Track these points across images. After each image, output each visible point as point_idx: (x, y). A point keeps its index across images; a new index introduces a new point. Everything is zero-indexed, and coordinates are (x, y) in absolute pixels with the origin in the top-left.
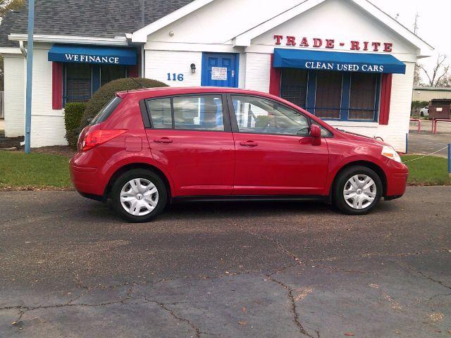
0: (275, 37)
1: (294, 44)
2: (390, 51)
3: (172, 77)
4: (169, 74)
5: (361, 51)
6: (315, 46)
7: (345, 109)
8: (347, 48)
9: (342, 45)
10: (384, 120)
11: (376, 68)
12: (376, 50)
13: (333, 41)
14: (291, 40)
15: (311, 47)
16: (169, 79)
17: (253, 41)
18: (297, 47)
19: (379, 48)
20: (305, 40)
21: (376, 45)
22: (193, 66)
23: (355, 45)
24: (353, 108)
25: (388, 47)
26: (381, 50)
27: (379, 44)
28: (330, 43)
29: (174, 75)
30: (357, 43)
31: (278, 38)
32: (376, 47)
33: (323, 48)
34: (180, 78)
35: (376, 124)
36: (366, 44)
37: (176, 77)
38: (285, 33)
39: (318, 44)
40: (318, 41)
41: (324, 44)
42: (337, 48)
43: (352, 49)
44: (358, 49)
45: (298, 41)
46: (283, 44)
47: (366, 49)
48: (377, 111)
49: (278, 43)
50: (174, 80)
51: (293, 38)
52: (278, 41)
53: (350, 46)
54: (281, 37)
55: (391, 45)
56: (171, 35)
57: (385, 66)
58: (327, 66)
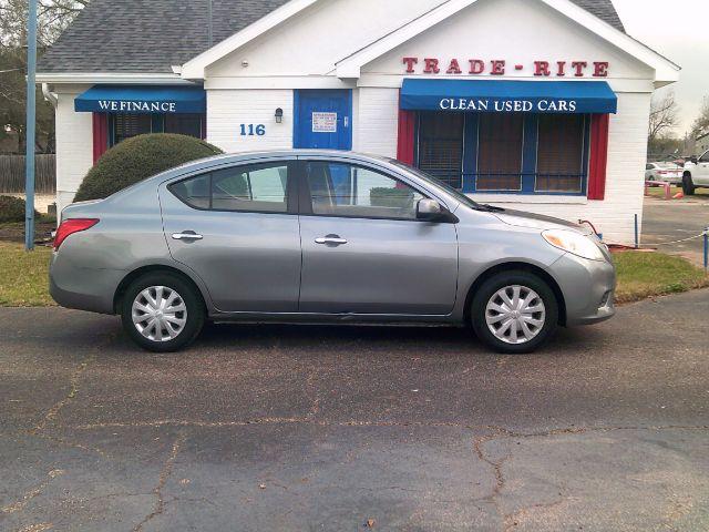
0: (406, 60)
1: (437, 72)
2: (605, 75)
3: (247, 130)
4: (243, 126)
5: (553, 78)
6: (472, 72)
7: (528, 175)
8: (528, 75)
9: (519, 68)
10: (597, 193)
11: (562, 106)
12: (579, 74)
13: (503, 62)
14: (431, 65)
15: (465, 75)
16: (243, 133)
17: (365, 69)
18: (442, 75)
19: (583, 71)
20: (454, 63)
21: (579, 66)
22: (279, 112)
23: (541, 67)
24: (544, 172)
25: (600, 68)
26: (588, 75)
27: (584, 64)
28: (498, 67)
29: (251, 126)
30: (546, 64)
31: (410, 62)
32: (579, 70)
33: (486, 76)
34: (260, 130)
35: (583, 199)
36: (561, 64)
37: (254, 129)
38: (422, 54)
39: (477, 69)
40: (476, 65)
41: (488, 68)
42: (510, 74)
43: (537, 74)
44: (547, 74)
45: (443, 66)
46: (419, 72)
47: (561, 74)
48: (585, 176)
49: (410, 71)
50: (251, 134)
51: (436, 61)
52: (410, 66)
53: (533, 69)
54: (415, 60)
55: (606, 64)
56: (245, 65)
57: (579, 102)
58: (477, 105)
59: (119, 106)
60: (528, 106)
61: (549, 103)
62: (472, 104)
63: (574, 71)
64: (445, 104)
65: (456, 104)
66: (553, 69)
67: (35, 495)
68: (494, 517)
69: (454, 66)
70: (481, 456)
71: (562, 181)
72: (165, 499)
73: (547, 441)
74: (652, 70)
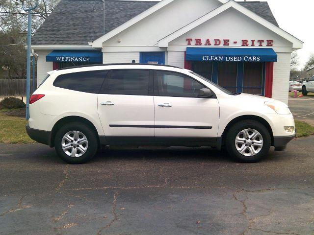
1: (200, 44)
2: (272, 45)
5: (250, 47)
6: (215, 45)
7: (239, 88)
9: (235, 43)
11: (254, 58)
12: (261, 45)
13: (228, 40)
14: (198, 41)
15: (212, 46)
17: (171, 43)
18: (203, 46)
19: (262, 44)
21: (261, 42)
23: (245, 42)
24: (246, 87)
25: (270, 43)
26: (264, 45)
28: (226, 42)
30: (247, 41)
33: (221, 46)
36: (253, 41)
38: (194, 37)
39: (218, 43)
40: (217, 41)
43: (243, 45)
44: (247, 45)
45: (203, 42)
47: (253, 45)
48: (264, 88)
51: (200, 40)
56: (119, 42)
57: (261, 57)
58: (218, 58)
59: (65, 59)
60: (240, 59)
61: (249, 57)
62: (216, 58)
63: (259, 44)
64: (205, 58)
65: (210, 58)
66: (250, 43)
67: (66, 214)
68: (245, 220)
69: (208, 42)
70: (236, 199)
71: (254, 90)
72: (117, 215)
73: (261, 193)
74: (291, 44)
